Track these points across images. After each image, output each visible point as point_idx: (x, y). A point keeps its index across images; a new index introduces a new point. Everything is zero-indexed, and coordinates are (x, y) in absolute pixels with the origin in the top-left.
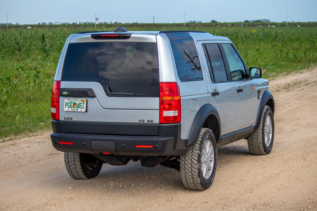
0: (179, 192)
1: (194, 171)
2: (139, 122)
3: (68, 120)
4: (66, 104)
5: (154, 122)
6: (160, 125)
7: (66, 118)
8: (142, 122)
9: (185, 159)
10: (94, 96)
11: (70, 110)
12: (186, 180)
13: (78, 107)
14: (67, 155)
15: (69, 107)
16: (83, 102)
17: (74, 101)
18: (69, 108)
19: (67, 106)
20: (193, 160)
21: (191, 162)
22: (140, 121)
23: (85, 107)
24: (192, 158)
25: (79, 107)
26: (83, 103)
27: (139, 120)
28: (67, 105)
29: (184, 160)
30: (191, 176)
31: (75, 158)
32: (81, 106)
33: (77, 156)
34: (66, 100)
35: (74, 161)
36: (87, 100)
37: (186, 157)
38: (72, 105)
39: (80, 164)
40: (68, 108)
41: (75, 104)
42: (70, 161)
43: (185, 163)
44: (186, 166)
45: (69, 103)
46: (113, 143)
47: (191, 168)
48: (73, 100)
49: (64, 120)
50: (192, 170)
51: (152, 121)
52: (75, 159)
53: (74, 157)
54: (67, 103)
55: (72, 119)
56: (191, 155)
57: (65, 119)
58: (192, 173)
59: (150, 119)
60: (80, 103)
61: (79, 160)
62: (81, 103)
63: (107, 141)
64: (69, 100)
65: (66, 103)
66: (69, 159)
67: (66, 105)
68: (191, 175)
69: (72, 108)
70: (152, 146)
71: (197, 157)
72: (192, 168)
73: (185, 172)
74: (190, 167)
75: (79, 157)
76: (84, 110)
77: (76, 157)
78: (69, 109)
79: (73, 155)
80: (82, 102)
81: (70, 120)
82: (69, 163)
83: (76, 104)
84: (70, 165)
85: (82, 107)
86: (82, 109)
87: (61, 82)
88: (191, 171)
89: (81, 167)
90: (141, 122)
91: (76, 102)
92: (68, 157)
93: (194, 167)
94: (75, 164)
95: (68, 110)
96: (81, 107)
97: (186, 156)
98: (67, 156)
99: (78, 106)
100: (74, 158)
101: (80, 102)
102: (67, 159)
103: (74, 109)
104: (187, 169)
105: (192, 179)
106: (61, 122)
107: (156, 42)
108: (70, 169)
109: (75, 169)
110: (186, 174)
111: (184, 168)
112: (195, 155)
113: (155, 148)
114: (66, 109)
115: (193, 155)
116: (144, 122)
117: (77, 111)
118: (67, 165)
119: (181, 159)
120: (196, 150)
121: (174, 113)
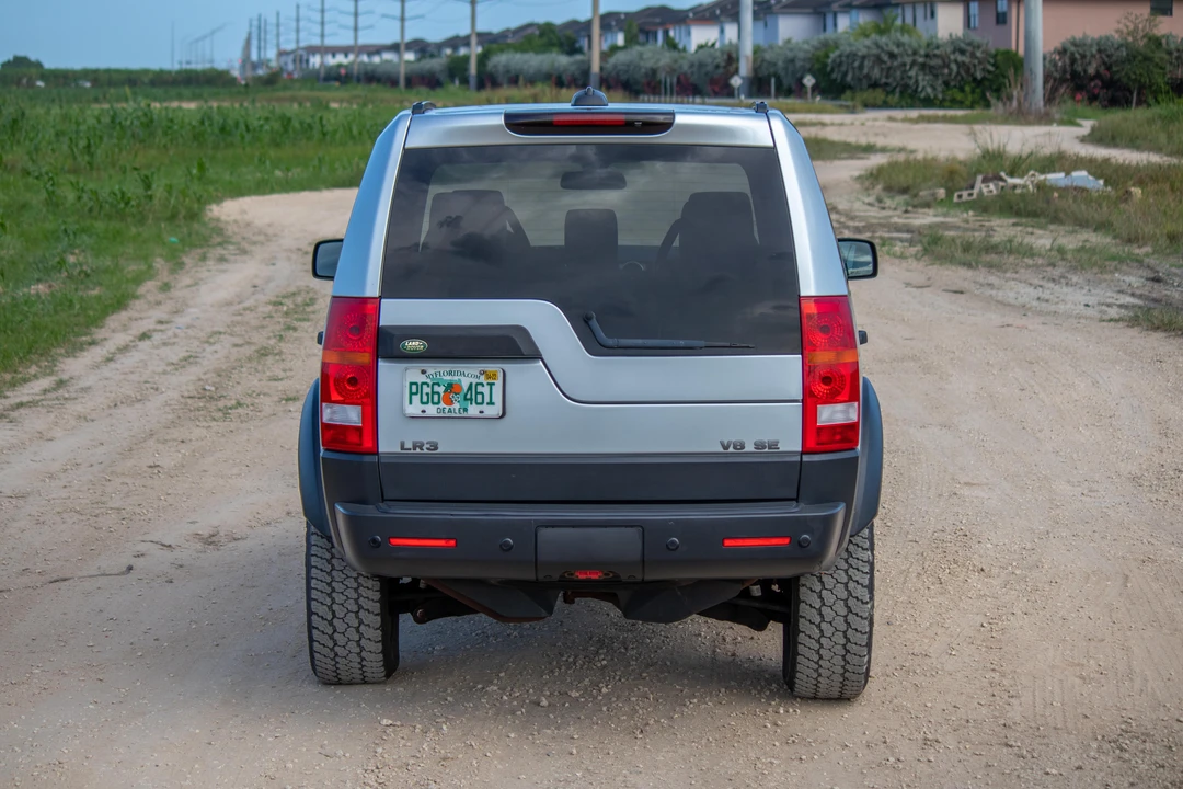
1: (856, 630)
2: (721, 450)
3: (418, 450)
4: (414, 390)
5: (782, 448)
6: (806, 458)
7: (409, 445)
8: (735, 448)
9: (822, 583)
10: (535, 355)
11: (431, 410)
12: (817, 663)
13: (466, 399)
14: (329, 590)
15: (425, 399)
16: (489, 377)
17: (448, 378)
18: (427, 403)
19: (416, 399)
20: (852, 585)
21: (844, 595)
22: (726, 448)
23: (497, 398)
24: (850, 578)
25: (471, 399)
26: (491, 385)
27: (722, 443)
28: (416, 394)
29: (818, 587)
30: (839, 647)
31: (361, 601)
32: (479, 397)
33: (370, 594)
34: (414, 373)
35: (357, 612)
36: (504, 373)
37: (824, 578)
38: (438, 393)
39: (379, 624)
40: (422, 403)
41: (452, 388)
42: (340, 614)
43: (822, 599)
44: (825, 610)
45: (425, 386)
46: (633, 533)
47: (845, 616)
48: (442, 371)
49: (399, 450)
50: (848, 624)
51: (773, 445)
52: (360, 607)
53: (360, 596)
54: (416, 384)
55: (436, 448)
56: (846, 566)
57: (402, 448)
58: (845, 637)
59: (767, 439)
60: (477, 384)
61: (377, 607)
62: (482, 385)
63: (606, 527)
64: (423, 372)
65: (411, 384)
66: (335, 607)
67: (411, 394)
68: (843, 641)
69: (442, 405)
70: (787, 541)
71: (866, 573)
72: (850, 617)
73: (821, 631)
74: (843, 611)
75: (377, 596)
76: (496, 410)
77: (368, 598)
78: (424, 407)
79: (356, 590)
80: (482, 379)
81: (426, 451)
82: (335, 621)
83: (461, 387)
84: (335, 631)
85: (487, 399)
86: (484, 407)
87: (383, 301)
88: (843, 627)
89: (383, 636)
90: (731, 450)
91: (456, 378)
92: (333, 599)
93: (857, 614)
94: (361, 623)
95: (424, 411)
96: (479, 400)
98: (329, 595)
99: (468, 396)
100: (356, 601)
101: (474, 381)
102: (325, 607)
103: (448, 407)
104: (831, 623)
105: (843, 656)
106: (382, 461)
107: (772, 144)
108: (331, 645)
109: (354, 644)
110: (823, 640)
111: (817, 620)
112: (861, 568)
113: (800, 544)
114: (414, 409)
115: (851, 569)
116: (743, 448)
117: (465, 415)
118: (323, 632)
119: (803, 585)
120: (863, 549)
121: (846, 412)
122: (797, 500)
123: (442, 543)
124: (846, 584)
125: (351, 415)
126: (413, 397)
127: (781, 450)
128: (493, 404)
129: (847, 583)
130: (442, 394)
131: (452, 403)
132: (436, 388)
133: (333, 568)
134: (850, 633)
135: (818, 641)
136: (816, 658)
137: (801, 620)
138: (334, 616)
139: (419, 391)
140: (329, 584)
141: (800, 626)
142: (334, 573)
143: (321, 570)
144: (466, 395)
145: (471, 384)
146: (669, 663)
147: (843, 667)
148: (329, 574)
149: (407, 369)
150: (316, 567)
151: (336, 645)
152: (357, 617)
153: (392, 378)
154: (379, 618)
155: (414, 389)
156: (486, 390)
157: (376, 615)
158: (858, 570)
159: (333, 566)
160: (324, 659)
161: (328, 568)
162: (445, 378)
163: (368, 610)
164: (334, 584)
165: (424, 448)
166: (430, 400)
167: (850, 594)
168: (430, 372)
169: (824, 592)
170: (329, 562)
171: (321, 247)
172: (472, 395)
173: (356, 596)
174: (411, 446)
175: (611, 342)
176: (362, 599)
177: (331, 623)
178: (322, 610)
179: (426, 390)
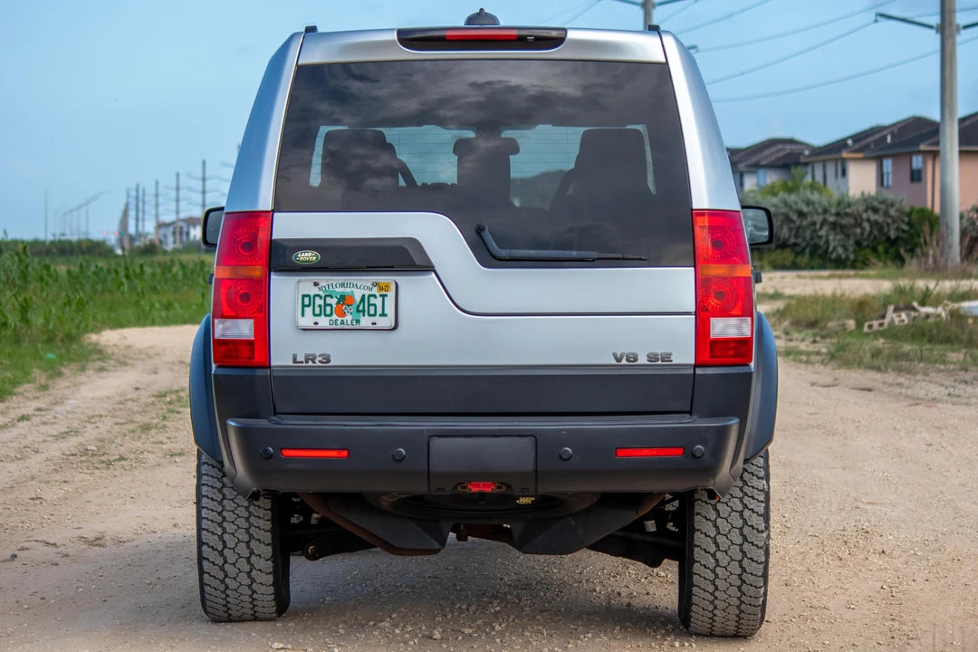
0: (677, 644)
1: (752, 559)
2: (614, 362)
3: (310, 363)
5: (676, 360)
6: (699, 371)
7: (301, 358)
8: (627, 360)
9: (717, 511)
10: (426, 267)
11: (324, 322)
12: (712, 594)
13: (358, 311)
14: (219, 519)
15: (317, 311)
16: (381, 289)
17: (340, 290)
18: (320, 315)
19: (308, 311)
20: (747, 513)
21: (740, 523)
22: (619, 360)
23: (390, 310)
24: (745, 506)
25: (363, 311)
26: (383, 296)
27: (615, 355)
28: (309, 306)
29: (713, 516)
30: (735, 577)
31: (252, 530)
32: (372, 308)
33: (261, 523)
34: (306, 285)
35: (248, 543)
36: (396, 284)
37: (720, 506)
38: (331, 305)
39: (270, 555)
40: (314, 315)
41: (343, 299)
42: (231, 544)
43: (717, 528)
44: (720, 539)
45: (317, 299)
46: (527, 443)
47: (741, 545)
48: (334, 283)
49: (291, 363)
50: (744, 553)
51: (667, 357)
52: (251, 537)
53: (251, 525)
54: (309, 296)
55: (329, 361)
56: (741, 495)
57: (295, 361)
58: (741, 567)
59: (659, 351)
60: (370, 296)
61: (268, 537)
62: (375, 296)
64: (316, 284)
65: (304, 296)
66: (226, 537)
67: (304, 306)
68: (738, 571)
69: (334, 317)
70: (681, 452)
71: (762, 501)
72: (746, 546)
73: (717, 561)
74: (739, 540)
75: (268, 525)
76: (387, 322)
77: (259, 527)
78: (317, 319)
79: (247, 519)
80: (375, 291)
81: (318, 364)
82: (226, 551)
83: (352, 299)
84: (225, 562)
85: (379, 311)
86: (377, 319)
87: (275, 214)
88: (739, 557)
89: (273, 567)
90: (624, 362)
91: (348, 290)
92: (224, 529)
93: (752, 543)
94: (252, 553)
95: (316, 323)
96: (372, 312)
97: (719, 501)
98: (220, 525)
99: (361, 308)
100: (247, 530)
101: (367, 293)
102: (216, 537)
103: (340, 319)
104: (726, 552)
105: (739, 587)
106: (276, 374)
107: (663, 60)
108: (222, 577)
109: (245, 575)
110: (719, 570)
111: (713, 549)
112: (756, 497)
113: (694, 456)
114: (308, 321)
115: (746, 497)
116: (636, 360)
117: (357, 326)
118: (213, 563)
119: (698, 514)
120: (759, 478)
121: (739, 327)
122: (690, 413)
123: (334, 453)
124: (741, 513)
125: (243, 329)
126: (306, 309)
127: (674, 362)
128: (386, 315)
129: (742, 511)
130: (334, 306)
131: (344, 315)
132: (329, 300)
133: (224, 497)
134: (746, 562)
135: (714, 571)
136: (711, 589)
137: (696, 549)
138: (225, 547)
139: (312, 303)
140: (220, 514)
141: (696, 555)
142: (225, 502)
143: (212, 499)
144: (358, 307)
145: (364, 296)
146: (563, 610)
147: (739, 598)
148: (220, 503)
149: (299, 282)
150: (207, 496)
151: (226, 576)
152: (248, 547)
153: (285, 291)
154: (270, 549)
155: (306, 302)
156: (378, 301)
157: (268, 545)
158: (753, 498)
159: (224, 495)
160: (215, 593)
161: (219, 497)
162: (337, 290)
163: (259, 540)
164: (225, 513)
165: (317, 361)
166: (322, 312)
167: (745, 522)
168: (322, 284)
169: (719, 520)
170: (220, 491)
171: (212, 214)
172: (364, 306)
173: (247, 525)
174: (303, 360)
175: (504, 253)
176: (253, 528)
177: (221, 553)
178: (213, 540)
179: (319, 302)
